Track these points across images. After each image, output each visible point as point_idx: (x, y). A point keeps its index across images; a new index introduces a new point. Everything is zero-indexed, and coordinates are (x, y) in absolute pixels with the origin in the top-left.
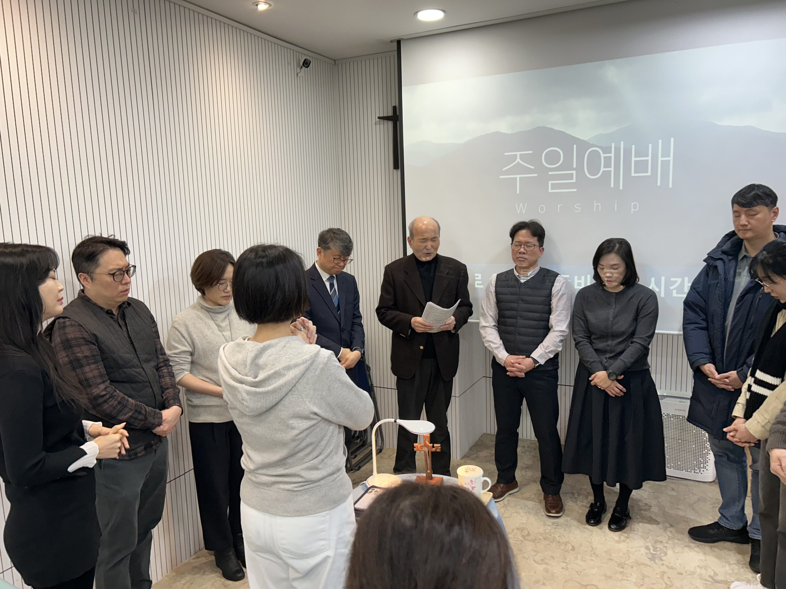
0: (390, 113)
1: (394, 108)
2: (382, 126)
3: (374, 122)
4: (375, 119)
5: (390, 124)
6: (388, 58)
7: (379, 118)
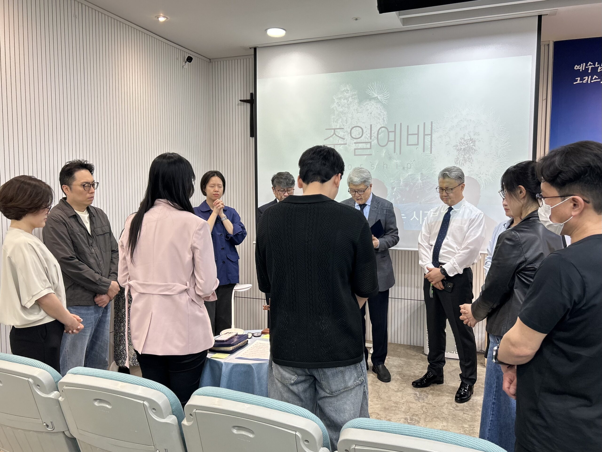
0: (249, 98)
1: (252, 94)
2: (242, 107)
3: (237, 103)
4: (237, 101)
5: (249, 105)
6: (248, 60)
7: (241, 101)
